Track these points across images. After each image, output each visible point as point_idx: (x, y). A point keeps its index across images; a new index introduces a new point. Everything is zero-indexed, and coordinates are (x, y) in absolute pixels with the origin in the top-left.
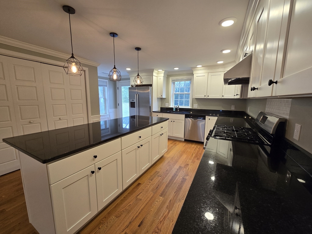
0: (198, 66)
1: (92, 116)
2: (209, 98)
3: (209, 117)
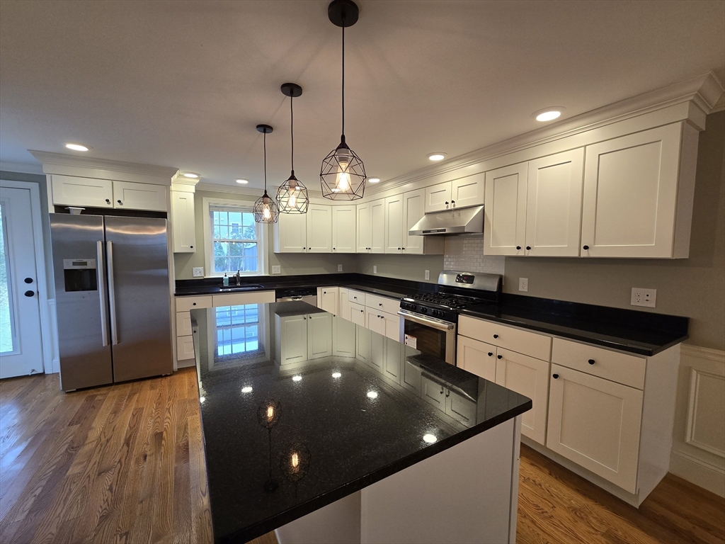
2: (311, 251)
3: (324, 289)
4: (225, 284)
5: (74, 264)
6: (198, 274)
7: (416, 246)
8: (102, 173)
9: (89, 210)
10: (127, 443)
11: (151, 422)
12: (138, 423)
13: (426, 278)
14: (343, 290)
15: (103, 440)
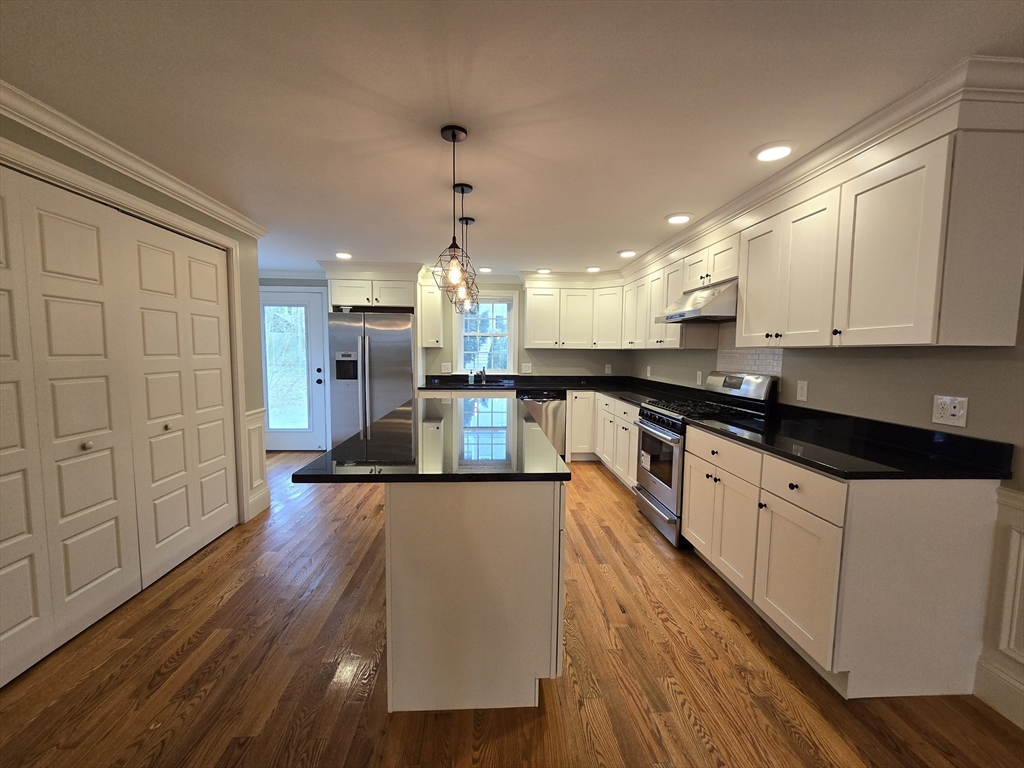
0: (540, 271)
1: (247, 413)
2: (564, 347)
3: (576, 393)
4: (471, 382)
5: (343, 356)
6: (446, 370)
7: (672, 338)
8: (368, 275)
9: (355, 309)
10: (358, 507)
11: (380, 496)
12: (371, 495)
13: (698, 384)
14: (600, 396)
15: (345, 501)
